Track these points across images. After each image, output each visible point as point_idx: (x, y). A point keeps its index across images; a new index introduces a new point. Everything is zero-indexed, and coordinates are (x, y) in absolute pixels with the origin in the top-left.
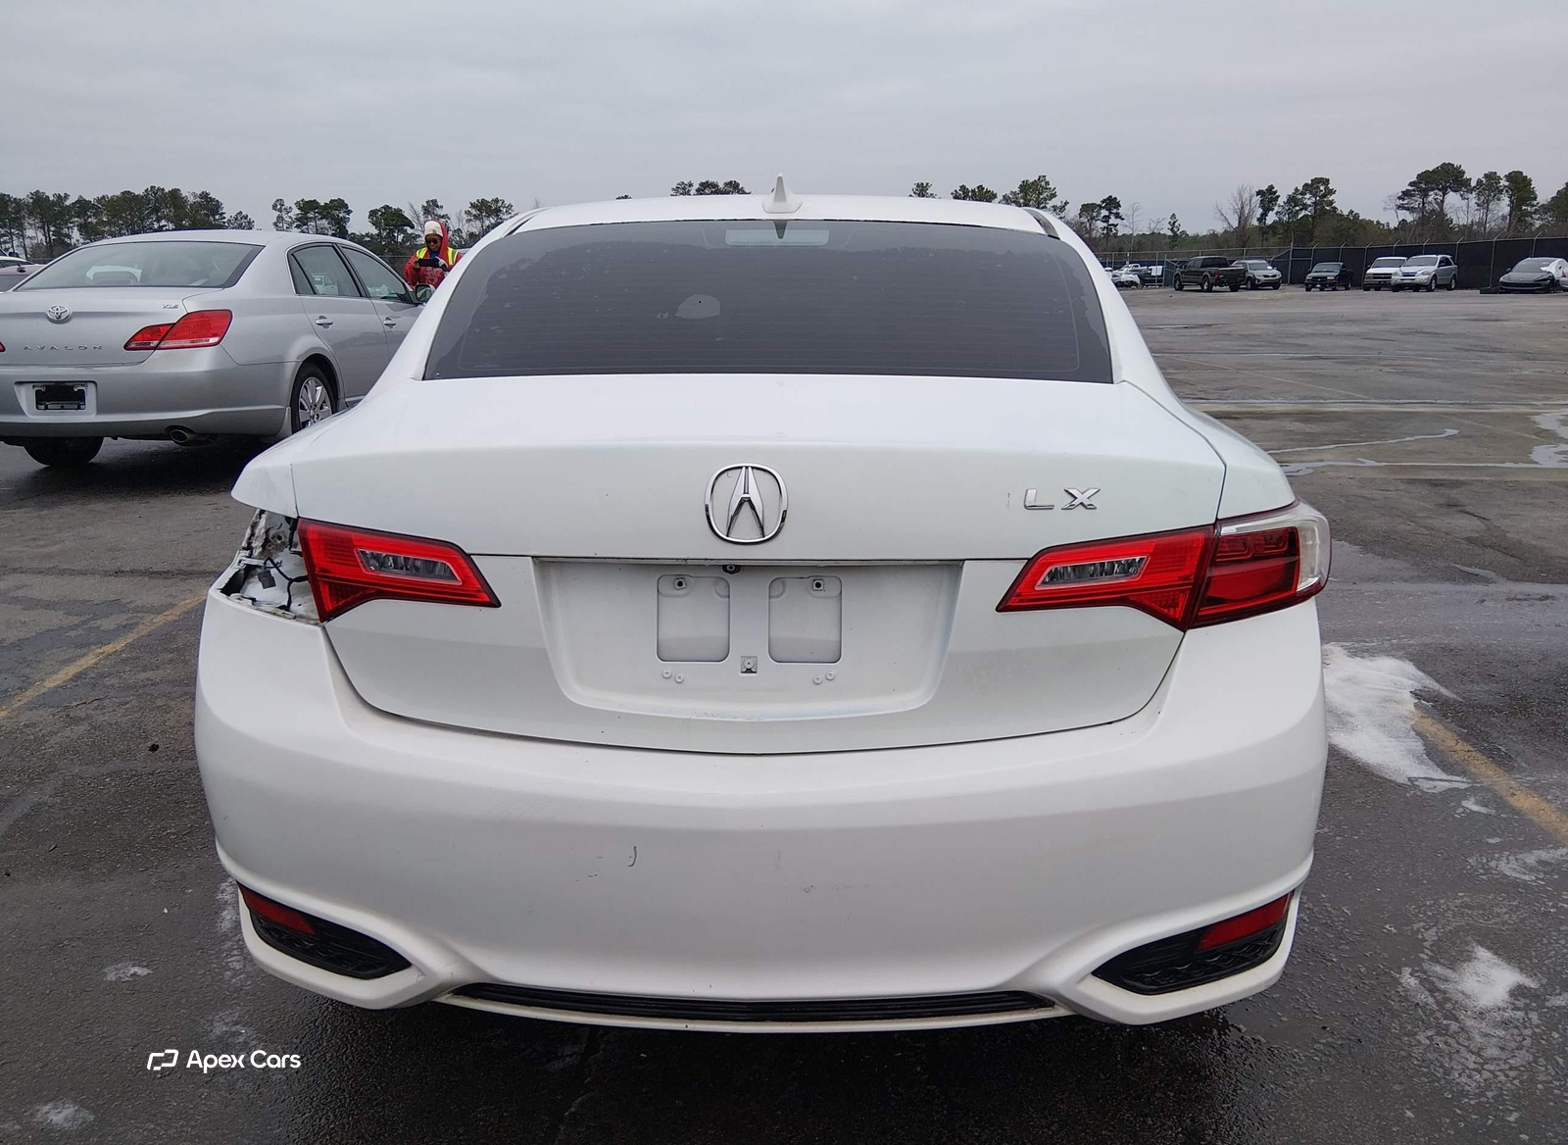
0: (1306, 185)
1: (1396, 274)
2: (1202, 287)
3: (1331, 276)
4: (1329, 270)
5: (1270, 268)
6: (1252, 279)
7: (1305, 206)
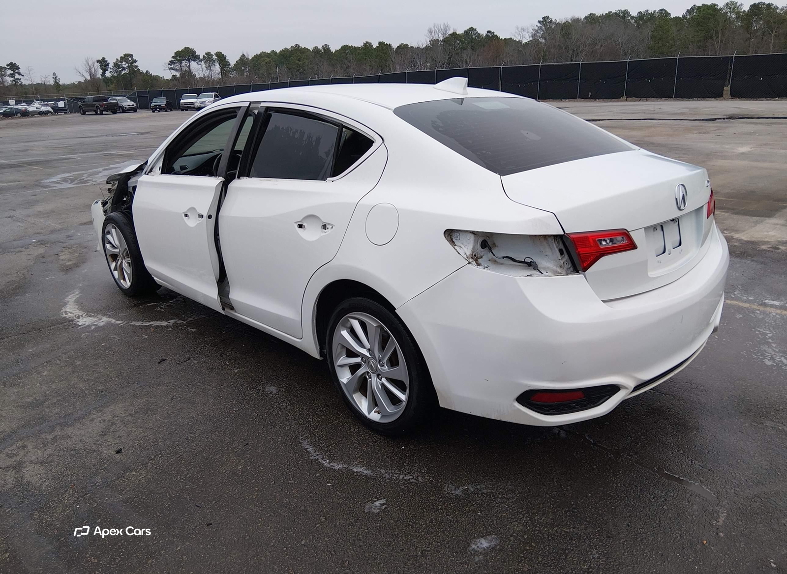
0: (121, 57)
1: (196, 102)
2: (96, 111)
3: (163, 104)
4: (162, 101)
5: (129, 101)
6: (122, 107)
7: (124, 69)
